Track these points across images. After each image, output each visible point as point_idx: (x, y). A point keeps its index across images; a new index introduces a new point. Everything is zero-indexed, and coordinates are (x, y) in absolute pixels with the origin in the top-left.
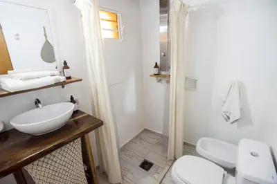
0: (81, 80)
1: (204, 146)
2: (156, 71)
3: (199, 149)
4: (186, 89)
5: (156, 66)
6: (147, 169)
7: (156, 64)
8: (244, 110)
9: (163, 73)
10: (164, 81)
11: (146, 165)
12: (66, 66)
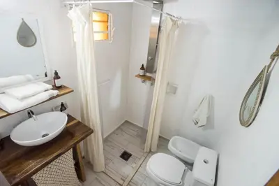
0: (73, 91)
1: (174, 145)
2: (142, 73)
3: (170, 146)
4: (167, 93)
5: (142, 68)
6: (126, 159)
7: (143, 65)
8: (210, 119)
9: (148, 74)
10: (148, 83)
11: (126, 156)
12: (57, 76)
